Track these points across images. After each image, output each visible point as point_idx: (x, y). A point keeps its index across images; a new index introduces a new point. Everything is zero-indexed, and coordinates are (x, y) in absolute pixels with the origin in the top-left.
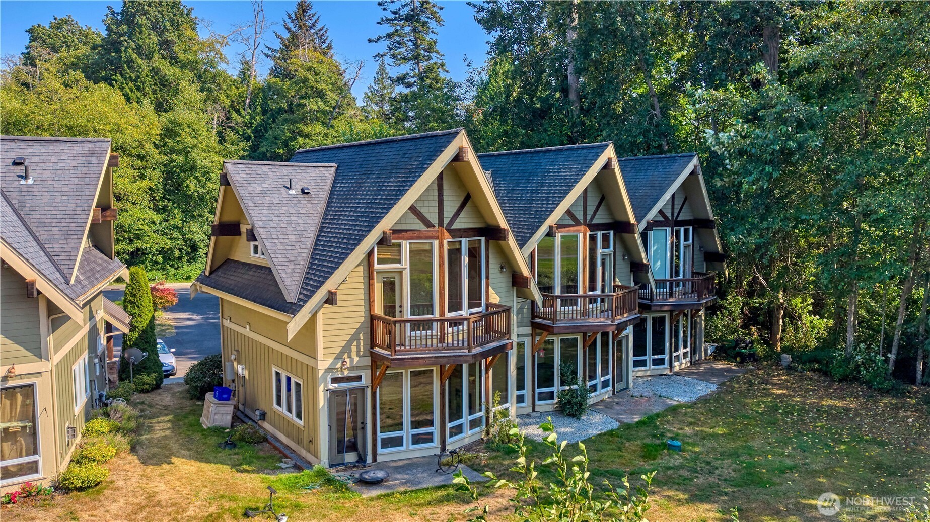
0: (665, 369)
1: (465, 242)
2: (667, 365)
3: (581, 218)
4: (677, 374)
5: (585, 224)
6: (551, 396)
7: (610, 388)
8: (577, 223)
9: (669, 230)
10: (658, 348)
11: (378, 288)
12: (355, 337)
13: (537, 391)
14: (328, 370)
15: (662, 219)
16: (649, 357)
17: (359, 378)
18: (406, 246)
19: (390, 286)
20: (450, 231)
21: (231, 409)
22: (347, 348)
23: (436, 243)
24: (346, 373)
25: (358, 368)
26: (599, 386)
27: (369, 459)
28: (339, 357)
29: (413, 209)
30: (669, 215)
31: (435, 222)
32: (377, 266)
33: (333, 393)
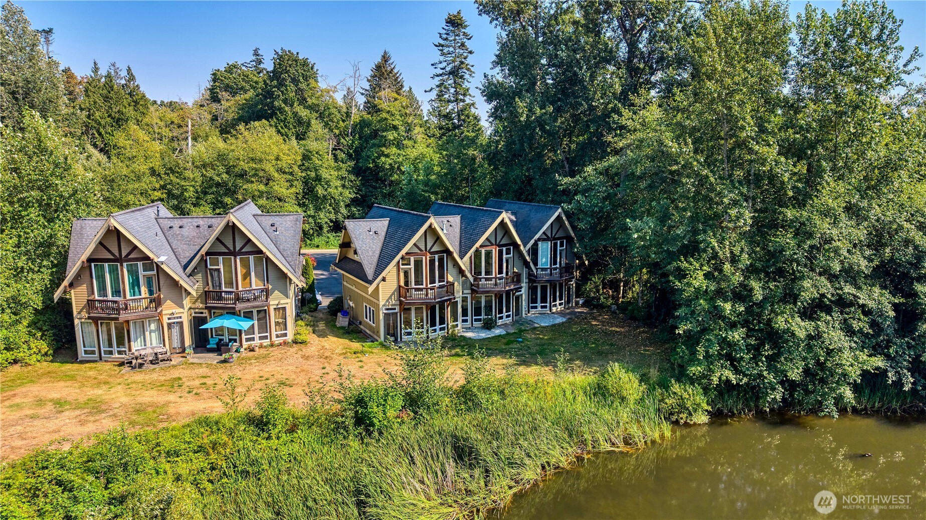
0: (547, 311)
1: (436, 256)
2: (548, 309)
3: (494, 242)
4: (553, 313)
5: (496, 245)
6: (480, 320)
7: (511, 318)
8: (492, 245)
9: (549, 242)
10: (544, 300)
11: (402, 275)
12: (393, 293)
13: (474, 318)
14: (384, 305)
15: (545, 237)
16: (539, 304)
17: (395, 309)
18: (412, 259)
19: (406, 273)
20: (430, 253)
21: (348, 320)
22: (390, 297)
23: (424, 257)
24: (390, 307)
25: (394, 305)
26: (504, 317)
27: (399, 340)
28: (387, 301)
29: (415, 244)
30: (550, 236)
31: (424, 249)
32: (401, 266)
33: (385, 314)
